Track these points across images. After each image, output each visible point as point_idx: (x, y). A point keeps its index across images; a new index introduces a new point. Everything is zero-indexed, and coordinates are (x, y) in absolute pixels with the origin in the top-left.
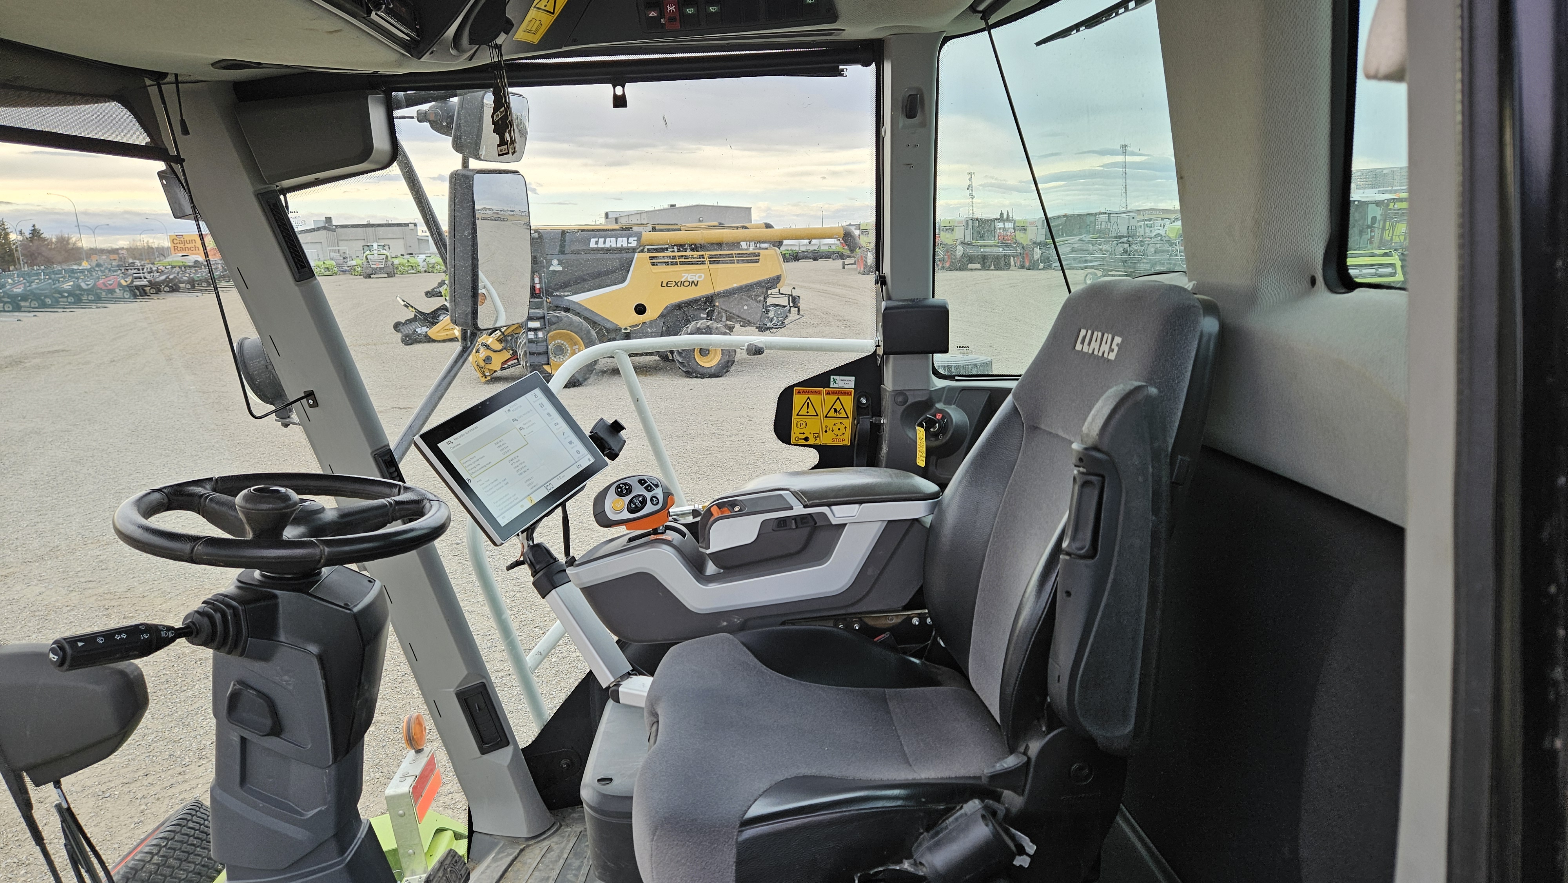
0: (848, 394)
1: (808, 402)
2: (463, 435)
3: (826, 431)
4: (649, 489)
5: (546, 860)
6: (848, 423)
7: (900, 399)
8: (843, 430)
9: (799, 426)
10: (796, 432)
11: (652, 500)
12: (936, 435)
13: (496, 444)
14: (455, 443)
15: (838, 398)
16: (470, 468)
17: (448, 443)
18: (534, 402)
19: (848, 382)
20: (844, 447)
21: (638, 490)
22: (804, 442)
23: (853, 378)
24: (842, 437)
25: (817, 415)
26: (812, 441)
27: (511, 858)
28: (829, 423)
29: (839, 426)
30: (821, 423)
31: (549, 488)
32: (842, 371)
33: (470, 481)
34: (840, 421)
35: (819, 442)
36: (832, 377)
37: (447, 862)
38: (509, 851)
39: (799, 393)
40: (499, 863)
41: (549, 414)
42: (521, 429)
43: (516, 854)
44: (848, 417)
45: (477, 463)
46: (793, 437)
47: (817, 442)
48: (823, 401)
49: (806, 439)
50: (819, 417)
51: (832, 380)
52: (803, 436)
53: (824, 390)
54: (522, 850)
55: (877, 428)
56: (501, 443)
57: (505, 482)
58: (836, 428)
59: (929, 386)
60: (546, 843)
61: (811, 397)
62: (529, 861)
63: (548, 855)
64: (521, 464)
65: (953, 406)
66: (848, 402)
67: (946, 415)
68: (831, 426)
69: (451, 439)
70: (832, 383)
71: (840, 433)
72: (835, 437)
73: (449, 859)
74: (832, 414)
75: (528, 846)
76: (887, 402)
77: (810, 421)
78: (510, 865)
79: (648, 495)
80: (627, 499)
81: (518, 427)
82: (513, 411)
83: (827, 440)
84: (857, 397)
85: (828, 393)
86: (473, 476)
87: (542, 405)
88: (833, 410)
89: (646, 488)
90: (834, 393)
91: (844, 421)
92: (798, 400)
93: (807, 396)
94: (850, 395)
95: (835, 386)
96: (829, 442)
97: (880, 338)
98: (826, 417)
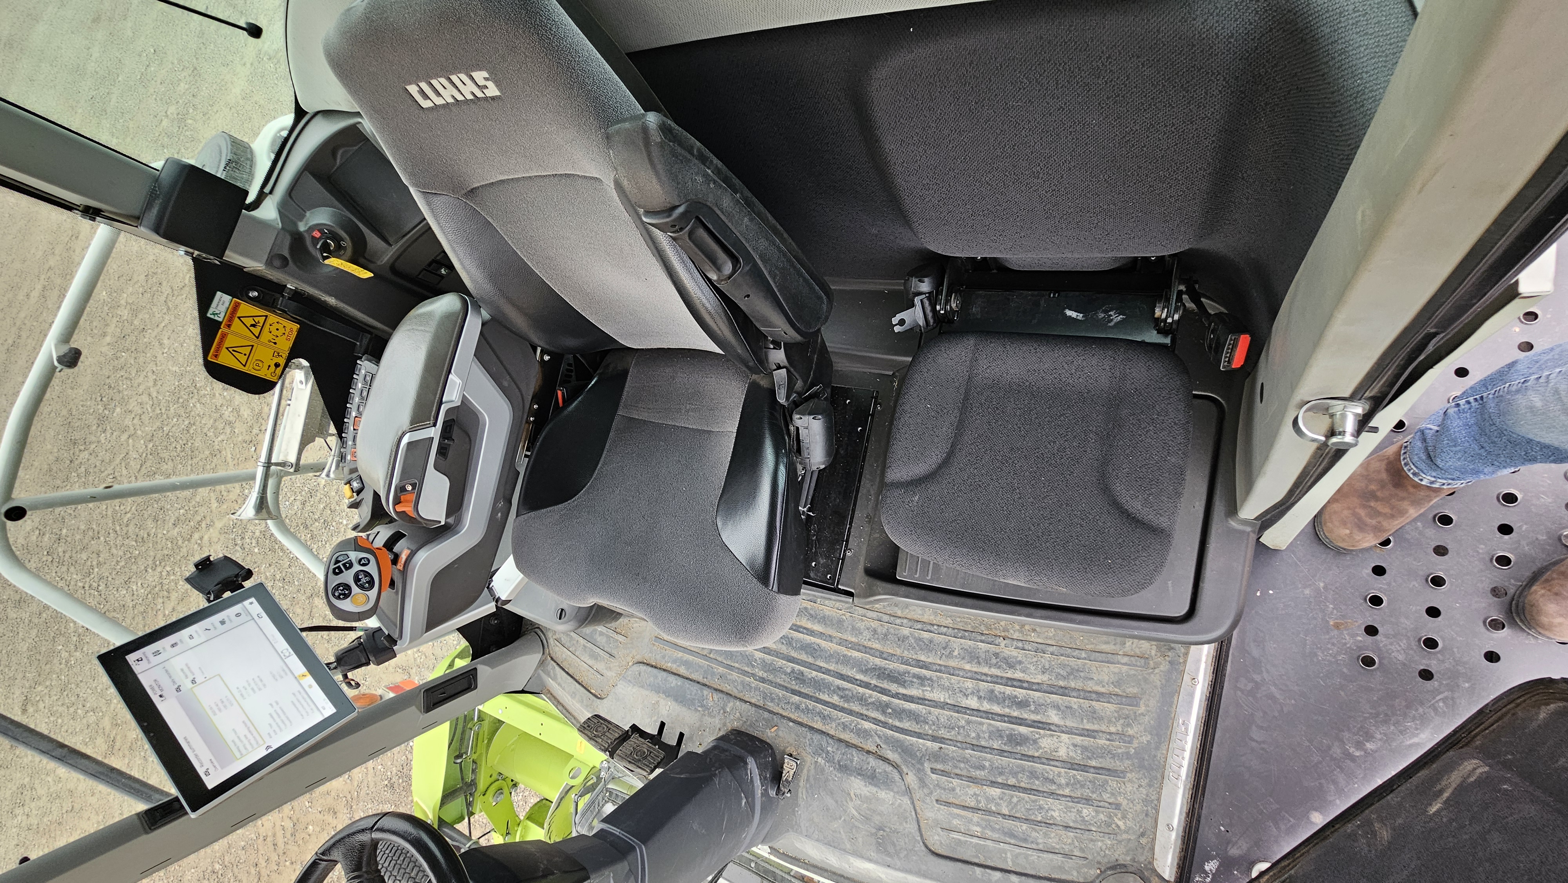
0: (236, 307)
1: (232, 350)
2: (196, 756)
3: (275, 343)
4: (349, 566)
5: (567, 645)
6: (273, 318)
7: (277, 263)
8: (280, 327)
9: (257, 368)
10: (264, 373)
11: (364, 565)
12: (339, 247)
13: (215, 714)
14: (207, 765)
15: (239, 318)
16: (248, 746)
17: (207, 773)
18: (149, 662)
19: (221, 303)
20: (299, 332)
21: (348, 577)
22: (279, 370)
23: (219, 294)
24: (288, 330)
25: (253, 346)
26: (282, 362)
27: (557, 668)
28: (266, 336)
29: (273, 329)
30: (263, 344)
31: (287, 654)
32: (204, 301)
33: (268, 747)
34: (267, 326)
35: (285, 355)
36: (209, 315)
37: (589, 734)
38: (550, 667)
39: (216, 356)
40: (559, 676)
41: (173, 646)
42: (193, 681)
43: (555, 664)
44: (266, 316)
45: (243, 739)
46: (269, 377)
47: (284, 356)
48: (236, 334)
49: (277, 365)
50: (255, 345)
51: (212, 317)
52: (273, 368)
53: (223, 329)
54: (552, 659)
55: (297, 295)
56: (215, 708)
57: (274, 704)
58: (275, 332)
59: (275, 228)
60: (551, 641)
61: (227, 344)
62: (564, 656)
63: (563, 642)
64: (249, 685)
65: (308, 214)
66: (246, 309)
67: (319, 227)
68: (270, 337)
69: (201, 772)
70: (216, 318)
71: (282, 330)
72: (285, 337)
73: (586, 732)
74: (256, 331)
75: (549, 654)
76: (274, 275)
77: (256, 355)
78: (563, 669)
79: (357, 568)
80: (355, 589)
81: (190, 685)
82: (162, 690)
83: (285, 345)
84: (246, 299)
85: (229, 326)
86: (261, 742)
87: (157, 653)
88: (251, 328)
89: (347, 569)
90: (231, 319)
91: (269, 321)
92: (226, 359)
93: (224, 350)
94: (239, 304)
95: (222, 315)
96: (290, 344)
97: (183, 248)
98: (257, 338)
